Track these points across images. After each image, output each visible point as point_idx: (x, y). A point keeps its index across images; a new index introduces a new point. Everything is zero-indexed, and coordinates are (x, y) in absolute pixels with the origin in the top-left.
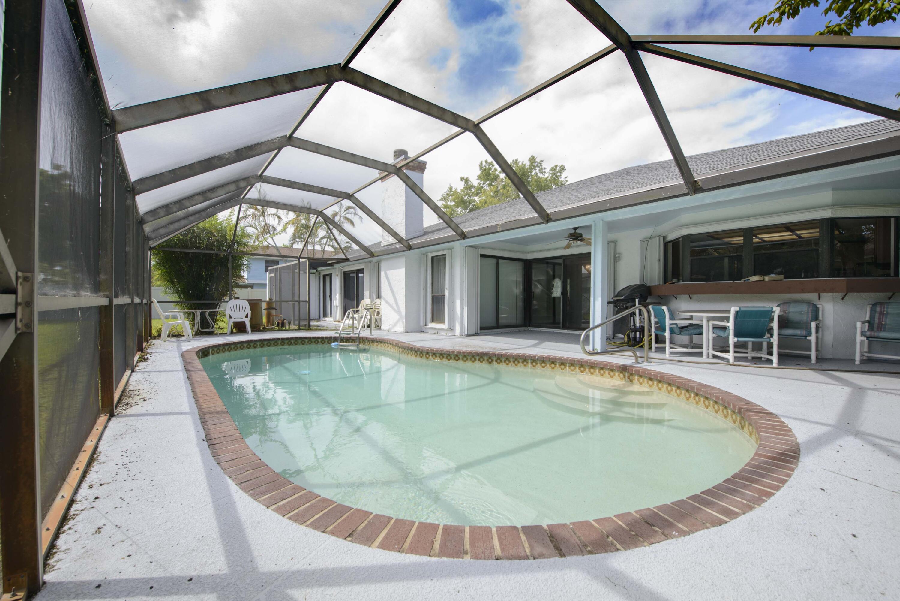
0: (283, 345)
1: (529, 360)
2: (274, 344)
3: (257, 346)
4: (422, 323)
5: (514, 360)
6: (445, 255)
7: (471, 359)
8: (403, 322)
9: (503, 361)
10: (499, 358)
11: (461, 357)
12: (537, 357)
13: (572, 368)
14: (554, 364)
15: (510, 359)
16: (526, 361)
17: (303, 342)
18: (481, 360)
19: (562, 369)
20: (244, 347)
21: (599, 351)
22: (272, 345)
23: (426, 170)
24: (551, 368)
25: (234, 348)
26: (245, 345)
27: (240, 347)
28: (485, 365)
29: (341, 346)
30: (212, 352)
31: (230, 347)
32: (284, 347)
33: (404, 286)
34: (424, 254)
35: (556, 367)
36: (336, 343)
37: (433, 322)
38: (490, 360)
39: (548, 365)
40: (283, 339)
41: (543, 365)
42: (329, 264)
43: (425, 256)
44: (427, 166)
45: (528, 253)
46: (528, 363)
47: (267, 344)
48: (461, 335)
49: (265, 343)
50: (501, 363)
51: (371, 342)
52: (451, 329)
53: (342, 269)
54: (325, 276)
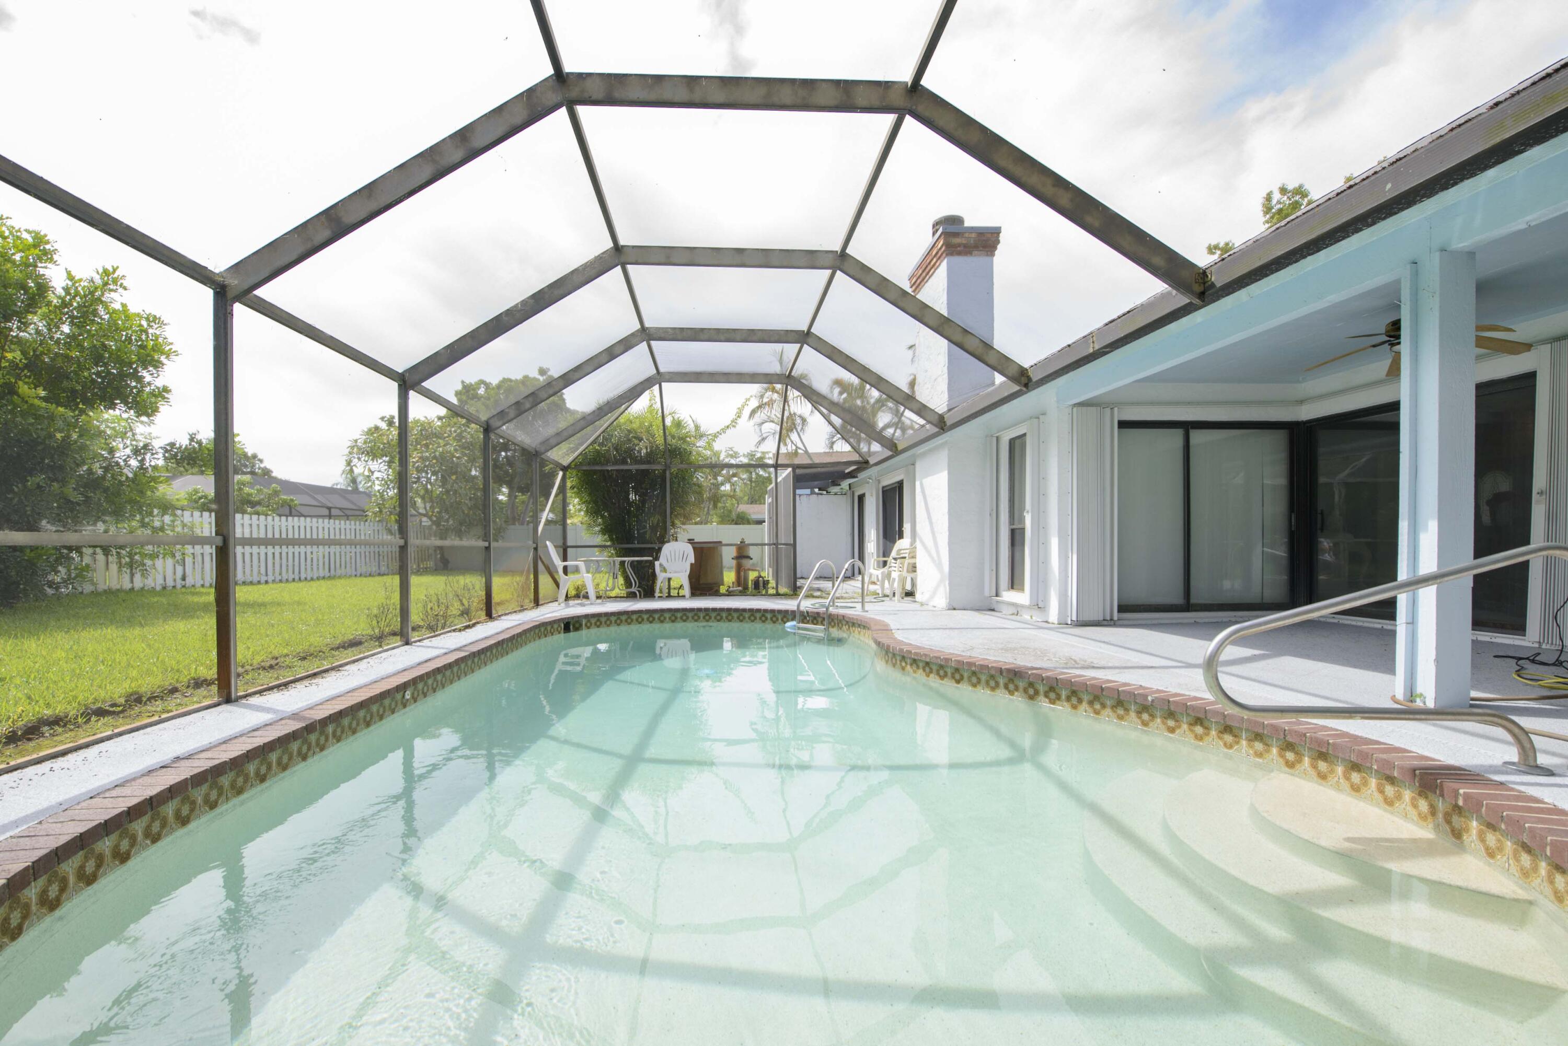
0: (707, 621)
1: (1129, 702)
2: (693, 618)
3: (665, 618)
4: (989, 590)
5: (1091, 698)
6: (1025, 435)
7: (987, 683)
8: (945, 586)
9: (1063, 697)
10: (1052, 689)
11: (966, 675)
12: (1150, 698)
13: (1259, 746)
14: (1202, 725)
15: (1081, 695)
16: (1122, 706)
17: (741, 618)
18: (1011, 687)
19: (1225, 745)
20: (643, 620)
21: (1431, 704)
22: (690, 619)
23: (999, 247)
24: (1192, 736)
25: (626, 621)
26: (645, 617)
27: (637, 620)
28: (1018, 701)
29: (799, 628)
30: (586, 625)
31: (619, 618)
32: (710, 624)
33: (946, 510)
34: (992, 436)
35: (1207, 734)
36: (794, 623)
37: (1012, 588)
38: (1031, 691)
39: (1185, 727)
40: (706, 610)
41: (1171, 723)
42: (849, 473)
43: (995, 439)
44: (1002, 237)
45: (1301, 402)
46: (1127, 710)
47: (681, 618)
48: (1063, 623)
49: (679, 615)
50: (1058, 702)
51: (851, 625)
52: (1039, 606)
53: (879, 482)
54: (861, 498)
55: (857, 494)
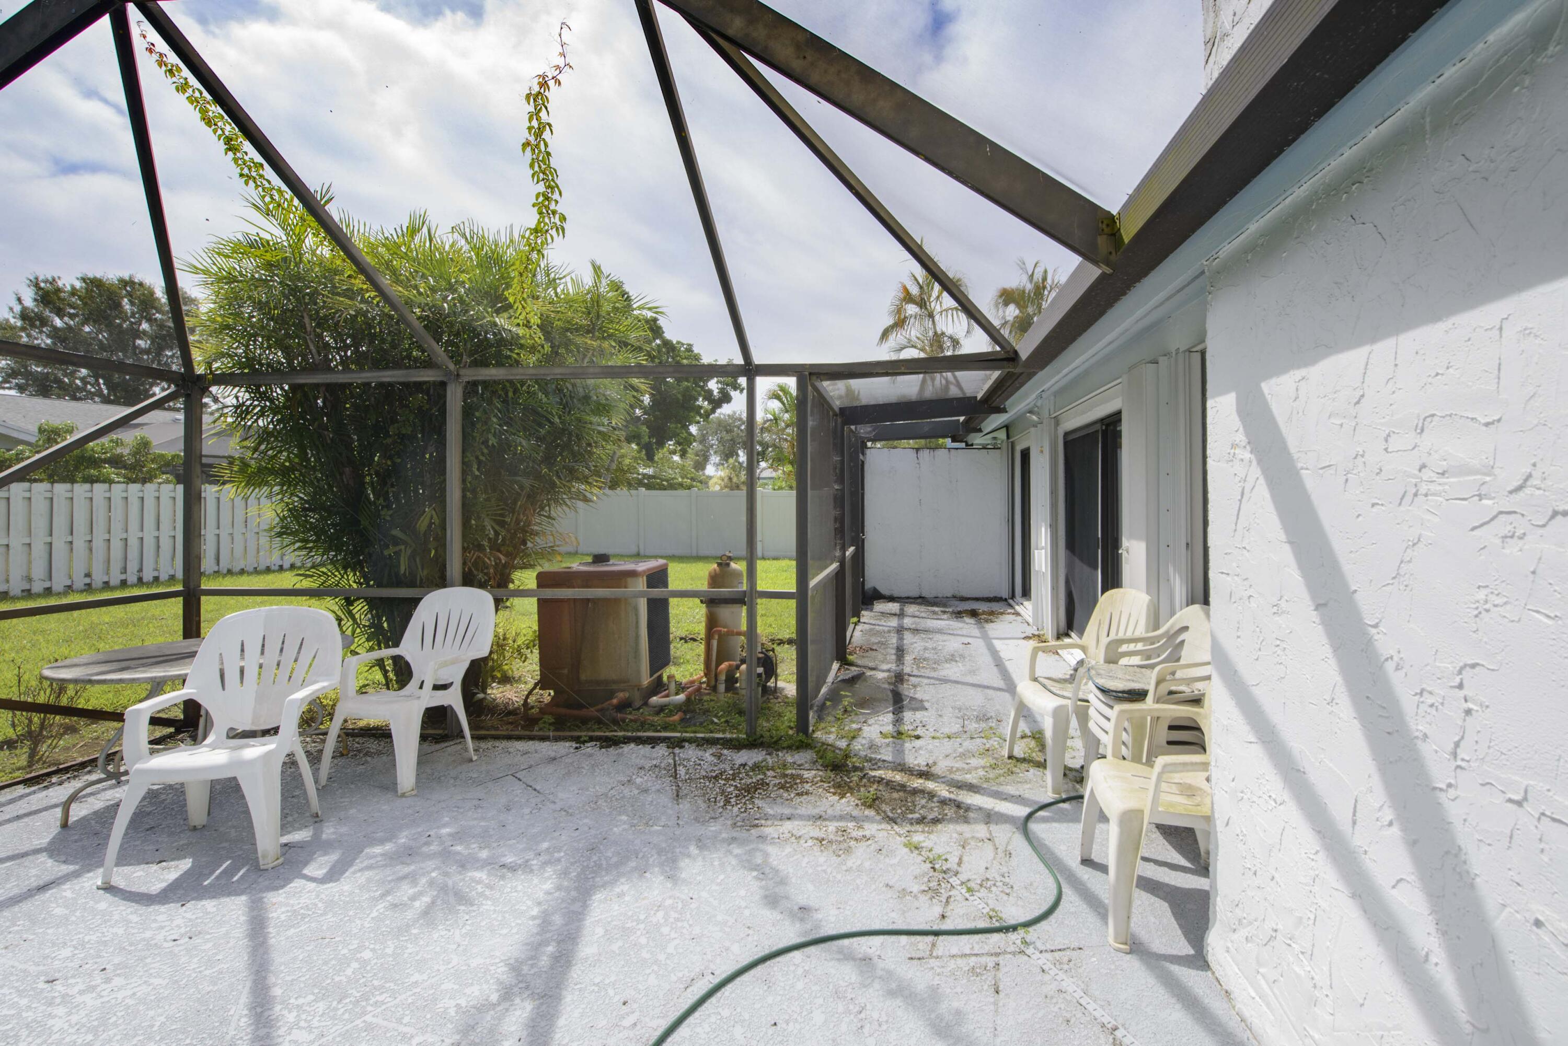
53: (1057, 421)
54: (1026, 454)
55: (1018, 448)
